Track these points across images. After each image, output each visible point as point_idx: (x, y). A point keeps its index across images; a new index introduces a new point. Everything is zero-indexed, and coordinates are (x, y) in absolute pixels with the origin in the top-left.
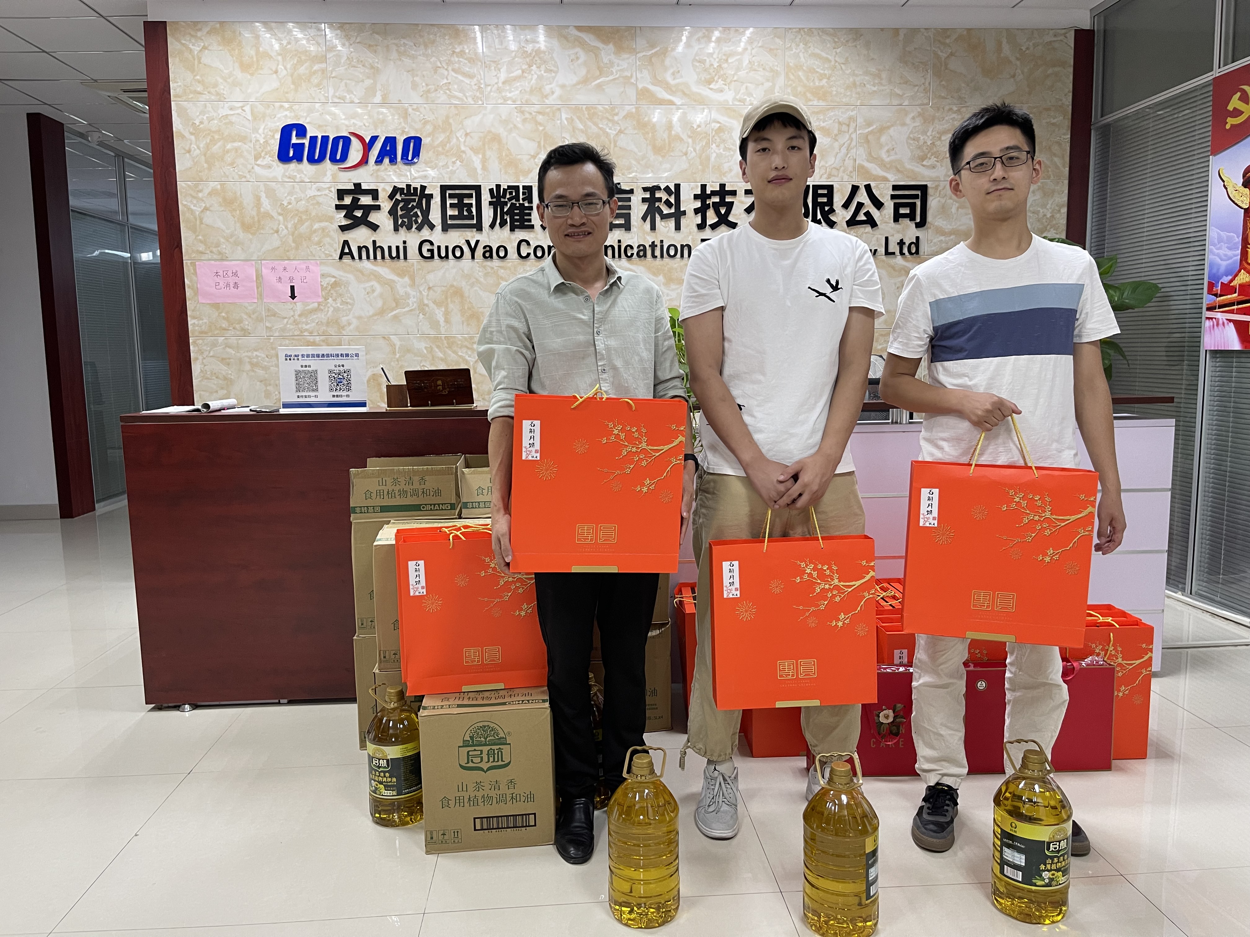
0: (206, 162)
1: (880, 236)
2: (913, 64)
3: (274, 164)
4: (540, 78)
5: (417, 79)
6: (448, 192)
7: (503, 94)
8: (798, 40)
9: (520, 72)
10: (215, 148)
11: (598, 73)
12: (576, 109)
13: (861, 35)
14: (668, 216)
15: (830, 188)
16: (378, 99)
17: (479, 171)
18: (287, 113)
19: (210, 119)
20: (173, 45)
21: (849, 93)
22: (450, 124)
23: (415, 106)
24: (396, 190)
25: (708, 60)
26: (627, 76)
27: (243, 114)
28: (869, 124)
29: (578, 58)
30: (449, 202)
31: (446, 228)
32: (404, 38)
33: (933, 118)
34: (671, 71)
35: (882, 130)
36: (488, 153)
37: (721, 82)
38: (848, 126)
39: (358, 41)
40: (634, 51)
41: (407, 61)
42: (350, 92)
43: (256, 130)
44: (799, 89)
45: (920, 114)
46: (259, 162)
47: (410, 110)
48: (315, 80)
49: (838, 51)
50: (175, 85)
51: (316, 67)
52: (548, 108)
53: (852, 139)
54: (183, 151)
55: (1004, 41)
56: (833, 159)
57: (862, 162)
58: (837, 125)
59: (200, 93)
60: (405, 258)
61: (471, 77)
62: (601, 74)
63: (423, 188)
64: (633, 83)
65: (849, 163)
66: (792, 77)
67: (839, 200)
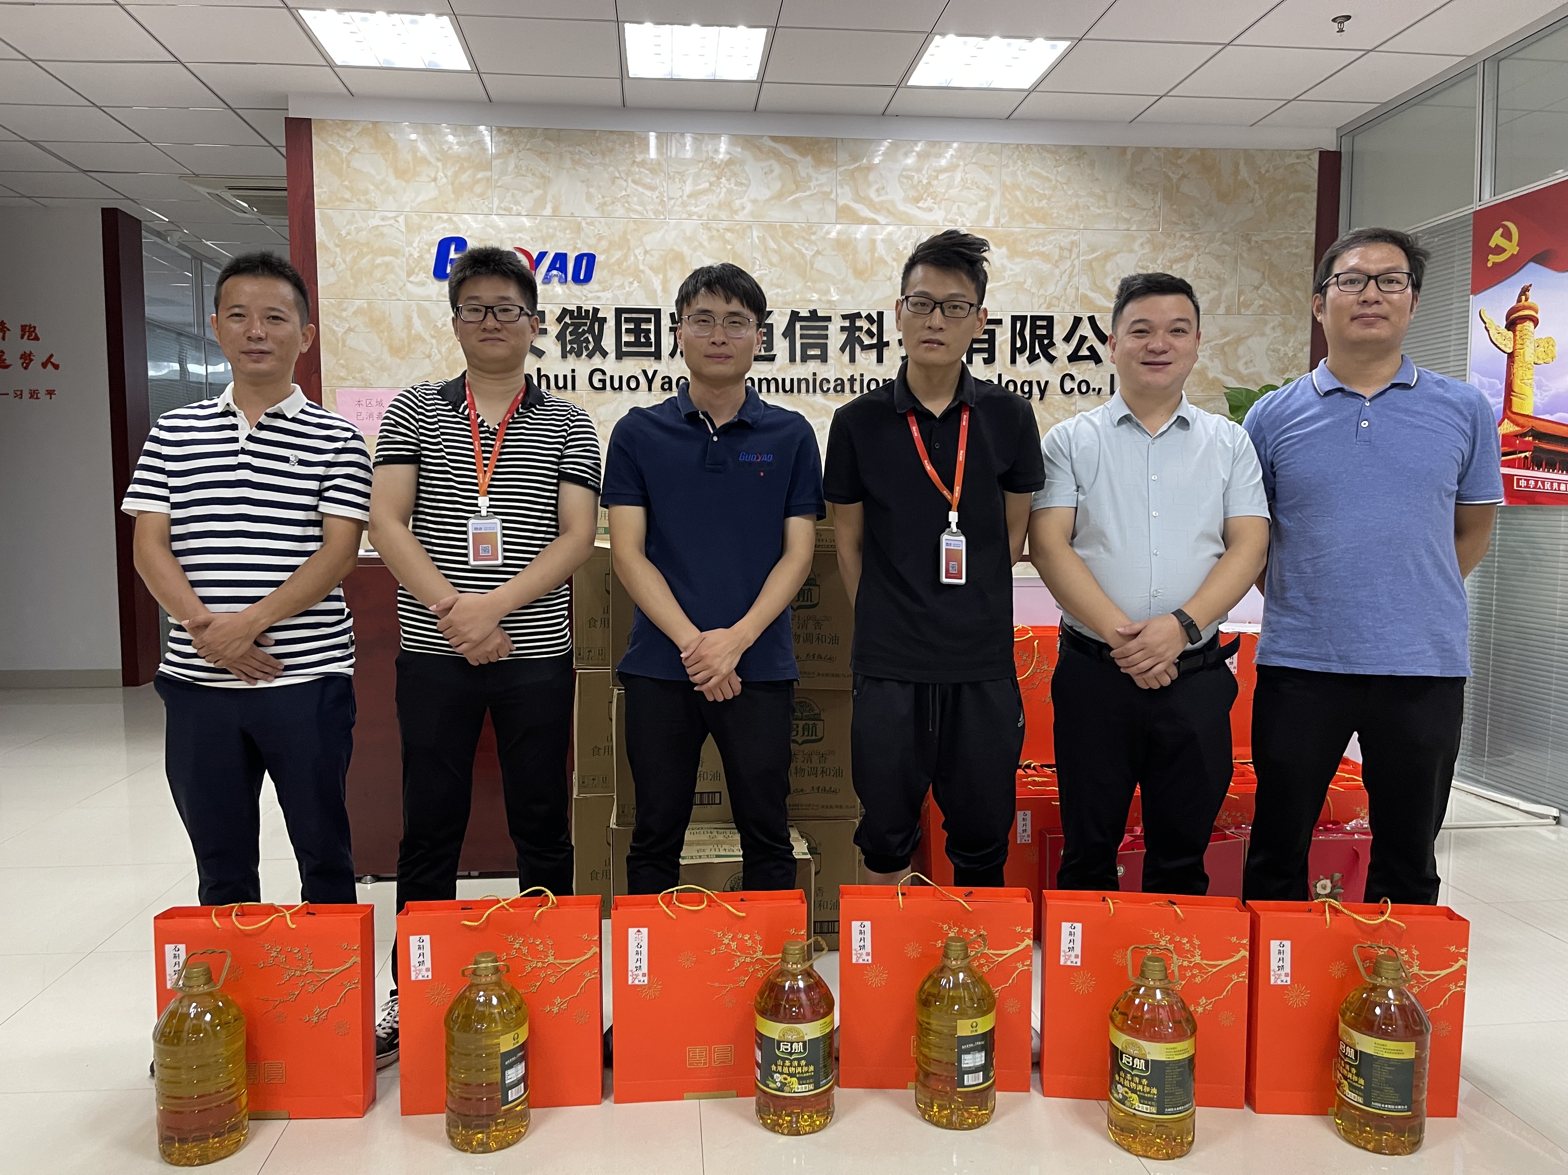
0: (352, 278)
1: (1104, 374)
2: (1142, 186)
3: (429, 281)
4: (730, 192)
5: (591, 190)
6: (624, 316)
7: (688, 208)
8: (1015, 156)
9: (707, 185)
10: (364, 262)
11: (794, 187)
12: (769, 227)
13: (1085, 153)
14: (870, 347)
15: (1050, 319)
16: (548, 211)
17: (659, 292)
18: (446, 225)
19: (359, 230)
20: (318, 145)
21: (1071, 216)
22: (628, 240)
23: (589, 220)
24: (565, 312)
25: (916, 177)
26: (826, 192)
27: (396, 225)
28: (1093, 251)
29: (772, 171)
30: (624, 327)
31: (620, 355)
32: (579, 145)
33: (1164, 246)
34: (876, 187)
35: (1107, 257)
36: (670, 274)
37: (930, 201)
38: (1071, 251)
39: (528, 147)
40: (835, 165)
41: (582, 170)
42: (517, 203)
43: (410, 244)
44: (1017, 210)
45: (1149, 241)
46: (411, 279)
47: (584, 224)
48: (478, 189)
49: (1060, 169)
50: (320, 190)
51: (480, 175)
52: (737, 224)
53: (1073, 266)
54: (326, 265)
55: (1242, 162)
56: (1053, 287)
57: (1084, 292)
58: (1057, 250)
59: (347, 201)
60: (574, 388)
61: (652, 188)
62: (798, 188)
63: (596, 310)
64: (833, 200)
65: (1071, 292)
66: (1009, 197)
67: (1059, 333)
